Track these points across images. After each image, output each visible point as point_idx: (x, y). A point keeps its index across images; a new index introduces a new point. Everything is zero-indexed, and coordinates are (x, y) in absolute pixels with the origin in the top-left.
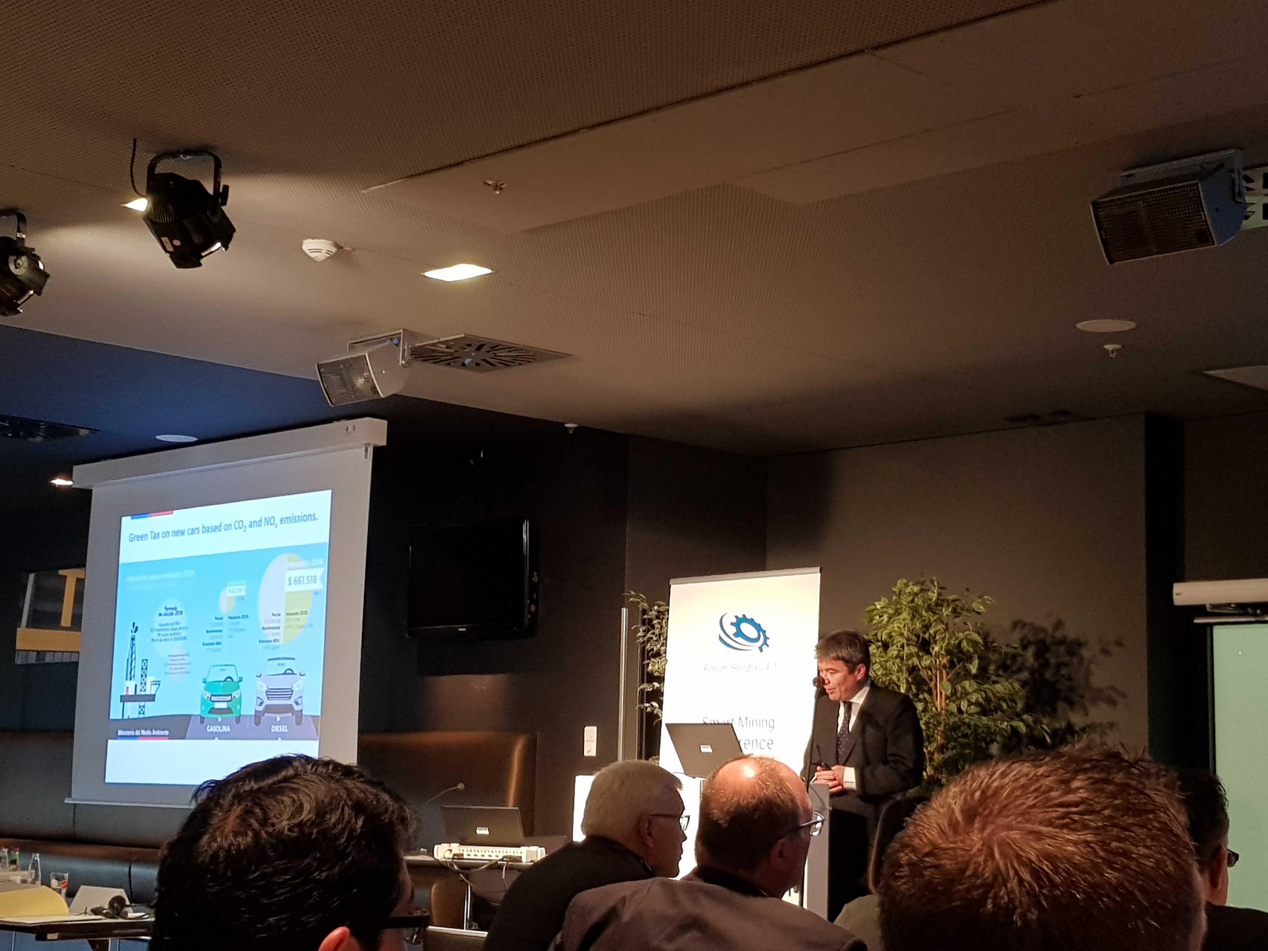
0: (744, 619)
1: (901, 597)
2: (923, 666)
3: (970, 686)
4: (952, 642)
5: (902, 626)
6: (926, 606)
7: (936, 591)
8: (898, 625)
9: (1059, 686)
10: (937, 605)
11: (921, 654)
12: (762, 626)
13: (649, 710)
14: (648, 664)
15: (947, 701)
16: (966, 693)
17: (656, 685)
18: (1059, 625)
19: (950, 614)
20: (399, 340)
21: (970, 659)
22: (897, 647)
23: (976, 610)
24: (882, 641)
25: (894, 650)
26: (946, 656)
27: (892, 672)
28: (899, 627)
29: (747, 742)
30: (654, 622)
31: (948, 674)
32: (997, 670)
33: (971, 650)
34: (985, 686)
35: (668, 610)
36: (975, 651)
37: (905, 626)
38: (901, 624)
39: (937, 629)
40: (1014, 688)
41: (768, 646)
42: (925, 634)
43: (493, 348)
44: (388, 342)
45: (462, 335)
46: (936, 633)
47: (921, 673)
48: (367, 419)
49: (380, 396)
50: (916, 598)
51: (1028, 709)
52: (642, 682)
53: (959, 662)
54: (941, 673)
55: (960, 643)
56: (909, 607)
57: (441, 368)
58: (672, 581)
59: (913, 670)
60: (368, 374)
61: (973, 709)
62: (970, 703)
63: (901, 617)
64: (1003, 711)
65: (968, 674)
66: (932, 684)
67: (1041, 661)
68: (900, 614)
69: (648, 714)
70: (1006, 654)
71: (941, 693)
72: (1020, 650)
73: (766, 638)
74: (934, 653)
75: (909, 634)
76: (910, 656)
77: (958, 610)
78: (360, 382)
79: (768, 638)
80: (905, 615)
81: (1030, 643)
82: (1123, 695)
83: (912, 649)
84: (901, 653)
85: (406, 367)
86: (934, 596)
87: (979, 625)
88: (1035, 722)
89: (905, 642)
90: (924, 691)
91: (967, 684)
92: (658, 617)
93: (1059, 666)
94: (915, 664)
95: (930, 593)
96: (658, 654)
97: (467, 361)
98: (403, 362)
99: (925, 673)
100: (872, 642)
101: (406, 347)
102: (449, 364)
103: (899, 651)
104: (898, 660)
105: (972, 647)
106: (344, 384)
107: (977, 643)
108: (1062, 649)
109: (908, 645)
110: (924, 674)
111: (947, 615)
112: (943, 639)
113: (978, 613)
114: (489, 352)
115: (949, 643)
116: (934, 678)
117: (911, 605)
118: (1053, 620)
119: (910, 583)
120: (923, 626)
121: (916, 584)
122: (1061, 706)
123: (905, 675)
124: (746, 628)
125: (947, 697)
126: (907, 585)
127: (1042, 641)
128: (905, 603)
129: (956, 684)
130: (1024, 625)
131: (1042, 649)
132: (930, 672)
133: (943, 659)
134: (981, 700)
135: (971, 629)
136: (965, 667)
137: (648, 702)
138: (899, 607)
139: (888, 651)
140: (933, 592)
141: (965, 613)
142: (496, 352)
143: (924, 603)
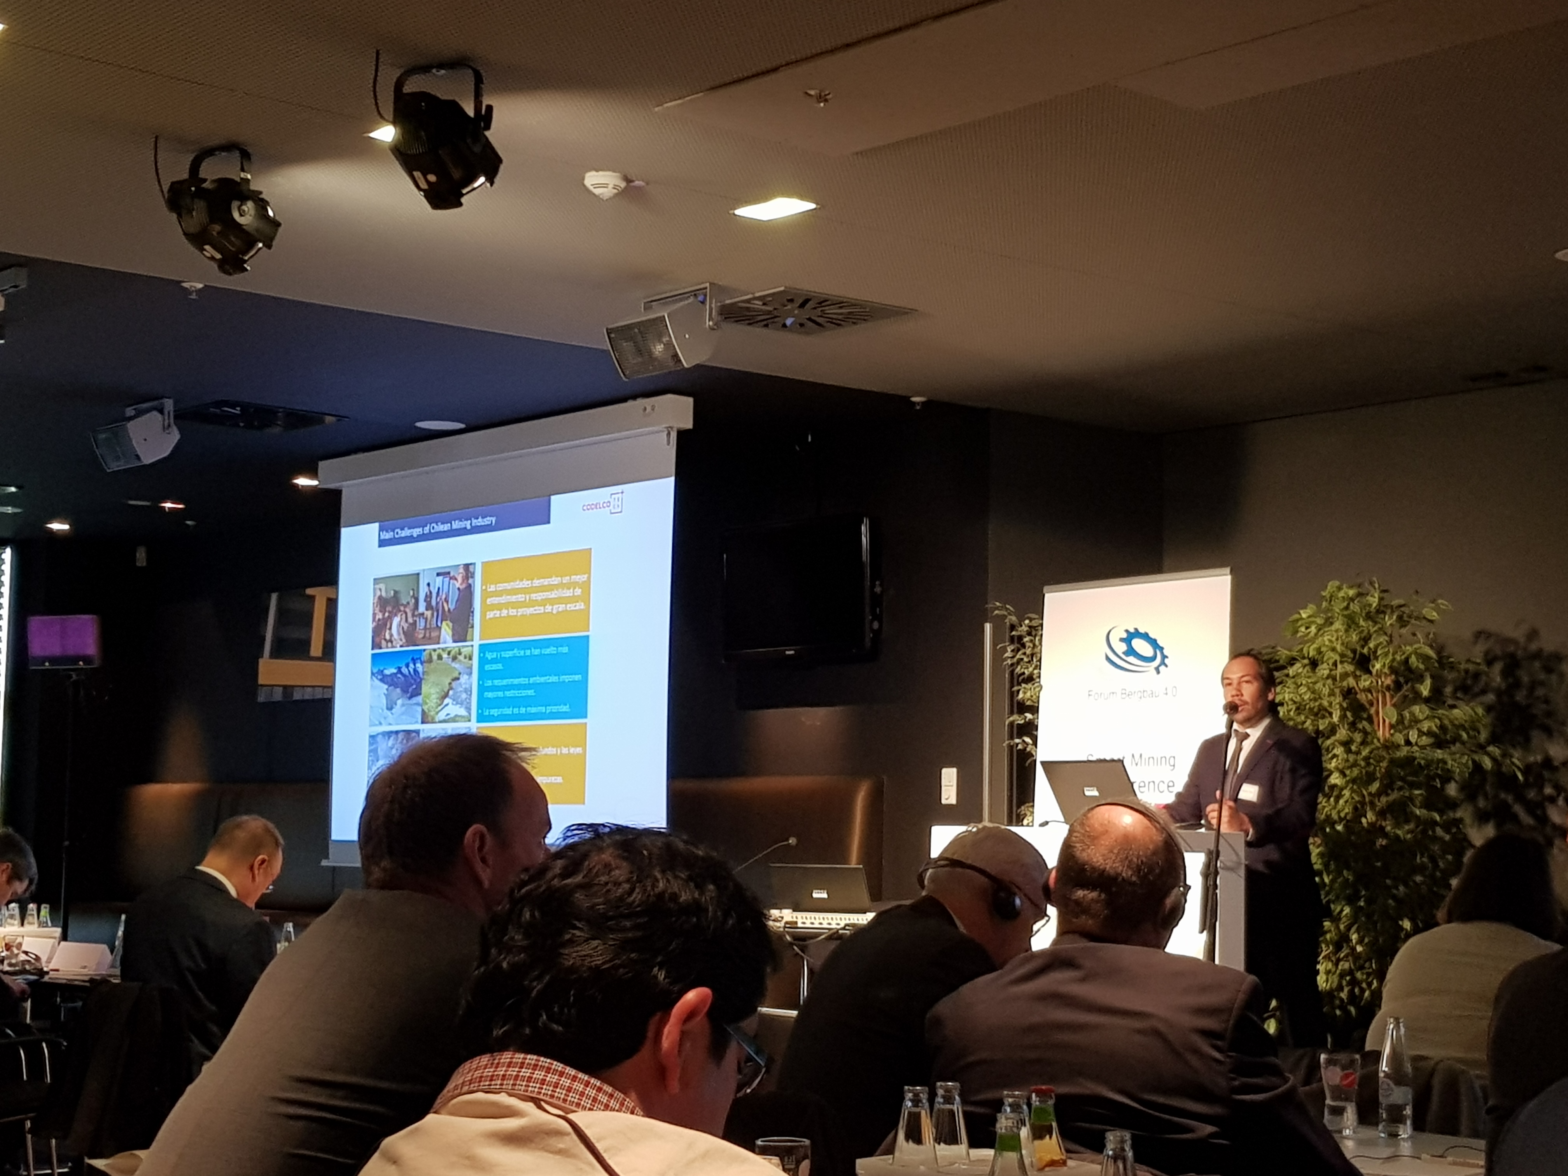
0: (1137, 634)
1: (1333, 603)
2: (1361, 687)
3: (1420, 711)
4: (1398, 658)
5: (1334, 639)
6: (1364, 615)
7: (1376, 595)
8: (1329, 637)
9: (1534, 711)
10: (1378, 611)
11: (1358, 673)
12: (1158, 642)
13: (1020, 747)
14: (1018, 691)
15: (1392, 731)
16: (1416, 721)
17: (1029, 716)
18: (1533, 635)
19: (1394, 623)
20: (705, 296)
21: (1420, 679)
22: (1328, 664)
23: (1429, 618)
24: (1310, 659)
25: (1325, 669)
26: (1390, 675)
27: (1322, 696)
28: (1330, 641)
29: (1142, 784)
30: (1025, 640)
31: (1392, 697)
32: (1455, 691)
33: (1422, 666)
34: (1440, 711)
35: (1042, 625)
36: (1427, 669)
37: (1337, 639)
38: (1333, 637)
39: (1378, 642)
40: (1476, 713)
41: (1166, 666)
42: (1363, 649)
43: (820, 303)
44: (691, 299)
45: (782, 289)
46: (1376, 647)
47: (1358, 696)
48: (670, 396)
49: (683, 365)
50: (1351, 604)
51: (1494, 739)
52: (1012, 713)
53: (1406, 683)
54: (1384, 697)
55: (1407, 660)
56: (1343, 615)
57: (758, 331)
58: (1046, 589)
59: (1348, 693)
60: (668, 339)
61: (1425, 740)
62: (1421, 733)
63: (1333, 628)
64: (1463, 743)
65: (1417, 698)
66: (1373, 711)
67: (1511, 680)
68: (1332, 624)
69: (1019, 751)
70: (1467, 671)
71: (1384, 721)
72: (1484, 667)
73: (1164, 657)
74: (1374, 672)
75: (1344, 649)
76: (1345, 675)
77: (1405, 618)
78: (659, 349)
79: (1167, 657)
80: (1338, 625)
81: (1496, 658)
83: (1346, 667)
84: (1333, 673)
85: (714, 329)
86: (1374, 601)
87: (1431, 636)
88: (1504, 755)
89: (1338, 658)
90: (1362, 719)
91: (1416, 709)
92: (1029, 634)
93: (1533, 685)
94: (1351, 686)
95: (1369, 598)
96: (1030, 679)
97: (789, 322)
98: (711, 323)
99: (1364, 696)
100: (1297, 660)
101: (713, 306)
102: (766, 326)
103: (1331, 670)
104: (1329, 681)
105: (1422, 663)
106: (639, 352)
107: (1432, 658)
108: (1537, 664)
109: (1342, 662)
110: (1362, 697)
111: (1391, 625)
112: (1386, 654)
113: (1431, 621)
114: (815, 308)
115: (1394, 660)
116: (1375, 702)
117: (1346, 613)
118: (1525, 629)
119: (1344, 586)
120: (1360, 639)
121: (1351, 587)
122: (1536, 735)
123: (1339, 699)
124: (1140, 645)
125: (1392, 726)
126: (1339, 589)
127: (1512, 656)
128: (1338, 610)
129: (1403, 710)
130: (1490, 634)
131: (1512, 665)
132: (1369, 695)
133: (1386, 678)
134: (1434, 729)
135: (1422, 641)
136: (1413, 688)
137: (1020, 736)
138: (1330, 615)
139: (1317, 671)
140: (1373, 596)
141: (1413, 621)
142: (823, 308)
143: (1361, 611)
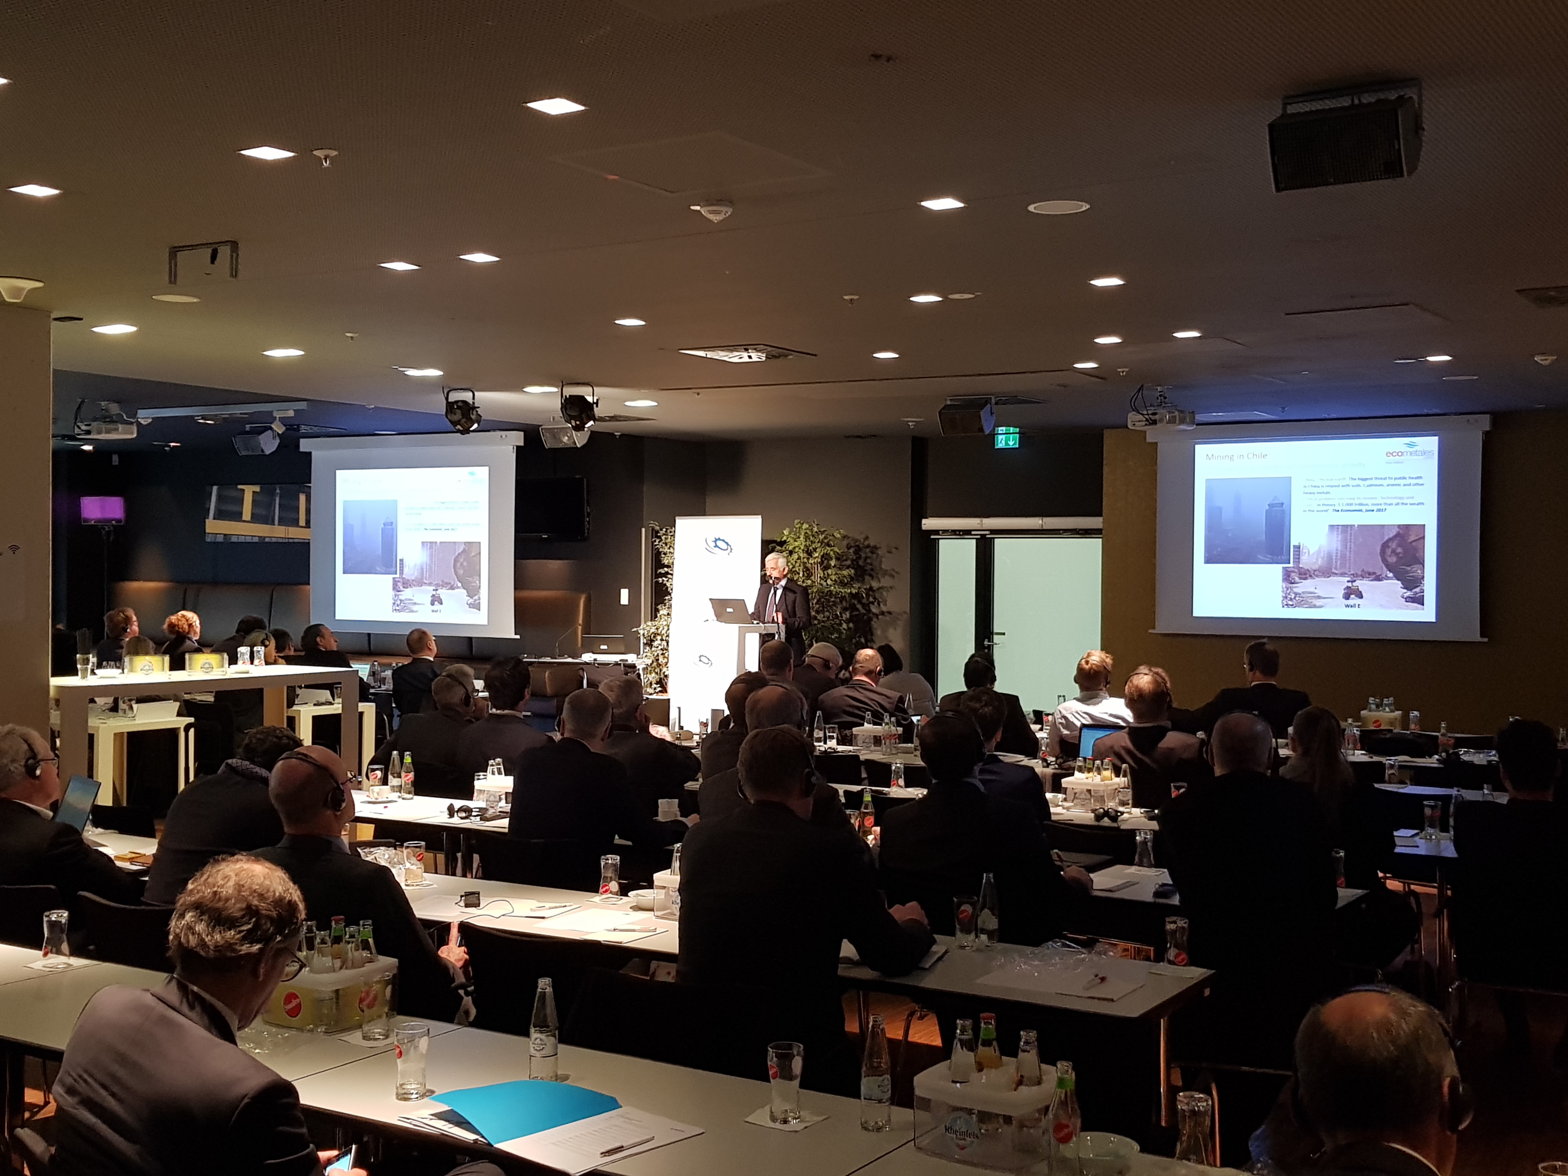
0: (719, 539)
2: (809, 562)
3: (831, 572)
7: (816, 527)
9: (866, 568)
12: (729, 543)
13: (662, 581)
15: (820, 580)
16: (829, 576)
17: (667, 570)
18: (867, 538)
19: (823, 538)
31: (820, 566)
40: (851, 572)
41: (732, 553)
42: (811, 548)
46: (816, 547)
54: (817, 566)
58: (677, 518)
61: (833, 583)
62: (831, 580)
64: (845, 584)
65: (830, 566)
66: (813, 571)
67: (858, 556)
71: (817, 576)
73: (731, 549)
74: (815, 557)
75: (803, 548)
76: (804, 558)
77: (826, 536)
79: (733, 549)
80: (801, 538)
81: (851, 547)
82: (897, 573)
83: (805, 555)
86: (815, 529)
91: (829, 571)
93: (866, 558)
94: (805, 562)
99: (810, 566)
103: (798, 556)
108: (868, 550)
109: (802, 553)
112: (820, 550)
116: (814, 568)
118: (863, 536)
122: (867, 578)
124: (720, 544)
125: (820, 578)
127: (858, 546)
129: (824, 571)
130: (849, 538)
131: (858, 550)
132: (812, 566)
133: (819, 559)
134: (836, 579)
136: (828, 562)
141: (829, 537)
143: (811, 533)
